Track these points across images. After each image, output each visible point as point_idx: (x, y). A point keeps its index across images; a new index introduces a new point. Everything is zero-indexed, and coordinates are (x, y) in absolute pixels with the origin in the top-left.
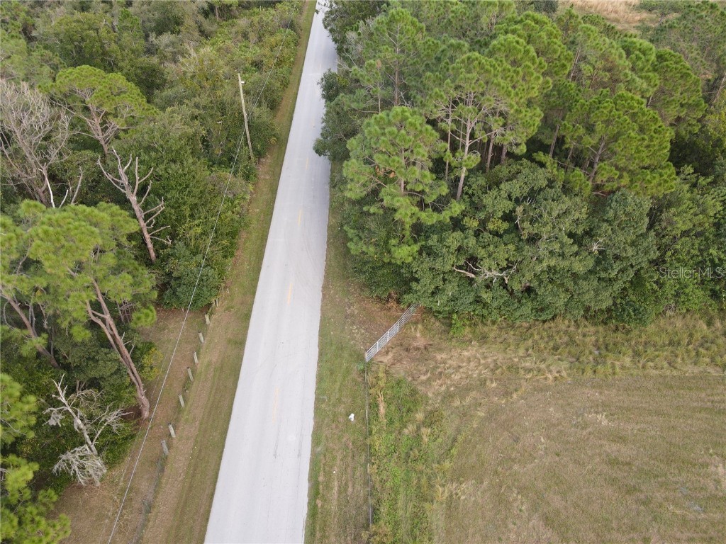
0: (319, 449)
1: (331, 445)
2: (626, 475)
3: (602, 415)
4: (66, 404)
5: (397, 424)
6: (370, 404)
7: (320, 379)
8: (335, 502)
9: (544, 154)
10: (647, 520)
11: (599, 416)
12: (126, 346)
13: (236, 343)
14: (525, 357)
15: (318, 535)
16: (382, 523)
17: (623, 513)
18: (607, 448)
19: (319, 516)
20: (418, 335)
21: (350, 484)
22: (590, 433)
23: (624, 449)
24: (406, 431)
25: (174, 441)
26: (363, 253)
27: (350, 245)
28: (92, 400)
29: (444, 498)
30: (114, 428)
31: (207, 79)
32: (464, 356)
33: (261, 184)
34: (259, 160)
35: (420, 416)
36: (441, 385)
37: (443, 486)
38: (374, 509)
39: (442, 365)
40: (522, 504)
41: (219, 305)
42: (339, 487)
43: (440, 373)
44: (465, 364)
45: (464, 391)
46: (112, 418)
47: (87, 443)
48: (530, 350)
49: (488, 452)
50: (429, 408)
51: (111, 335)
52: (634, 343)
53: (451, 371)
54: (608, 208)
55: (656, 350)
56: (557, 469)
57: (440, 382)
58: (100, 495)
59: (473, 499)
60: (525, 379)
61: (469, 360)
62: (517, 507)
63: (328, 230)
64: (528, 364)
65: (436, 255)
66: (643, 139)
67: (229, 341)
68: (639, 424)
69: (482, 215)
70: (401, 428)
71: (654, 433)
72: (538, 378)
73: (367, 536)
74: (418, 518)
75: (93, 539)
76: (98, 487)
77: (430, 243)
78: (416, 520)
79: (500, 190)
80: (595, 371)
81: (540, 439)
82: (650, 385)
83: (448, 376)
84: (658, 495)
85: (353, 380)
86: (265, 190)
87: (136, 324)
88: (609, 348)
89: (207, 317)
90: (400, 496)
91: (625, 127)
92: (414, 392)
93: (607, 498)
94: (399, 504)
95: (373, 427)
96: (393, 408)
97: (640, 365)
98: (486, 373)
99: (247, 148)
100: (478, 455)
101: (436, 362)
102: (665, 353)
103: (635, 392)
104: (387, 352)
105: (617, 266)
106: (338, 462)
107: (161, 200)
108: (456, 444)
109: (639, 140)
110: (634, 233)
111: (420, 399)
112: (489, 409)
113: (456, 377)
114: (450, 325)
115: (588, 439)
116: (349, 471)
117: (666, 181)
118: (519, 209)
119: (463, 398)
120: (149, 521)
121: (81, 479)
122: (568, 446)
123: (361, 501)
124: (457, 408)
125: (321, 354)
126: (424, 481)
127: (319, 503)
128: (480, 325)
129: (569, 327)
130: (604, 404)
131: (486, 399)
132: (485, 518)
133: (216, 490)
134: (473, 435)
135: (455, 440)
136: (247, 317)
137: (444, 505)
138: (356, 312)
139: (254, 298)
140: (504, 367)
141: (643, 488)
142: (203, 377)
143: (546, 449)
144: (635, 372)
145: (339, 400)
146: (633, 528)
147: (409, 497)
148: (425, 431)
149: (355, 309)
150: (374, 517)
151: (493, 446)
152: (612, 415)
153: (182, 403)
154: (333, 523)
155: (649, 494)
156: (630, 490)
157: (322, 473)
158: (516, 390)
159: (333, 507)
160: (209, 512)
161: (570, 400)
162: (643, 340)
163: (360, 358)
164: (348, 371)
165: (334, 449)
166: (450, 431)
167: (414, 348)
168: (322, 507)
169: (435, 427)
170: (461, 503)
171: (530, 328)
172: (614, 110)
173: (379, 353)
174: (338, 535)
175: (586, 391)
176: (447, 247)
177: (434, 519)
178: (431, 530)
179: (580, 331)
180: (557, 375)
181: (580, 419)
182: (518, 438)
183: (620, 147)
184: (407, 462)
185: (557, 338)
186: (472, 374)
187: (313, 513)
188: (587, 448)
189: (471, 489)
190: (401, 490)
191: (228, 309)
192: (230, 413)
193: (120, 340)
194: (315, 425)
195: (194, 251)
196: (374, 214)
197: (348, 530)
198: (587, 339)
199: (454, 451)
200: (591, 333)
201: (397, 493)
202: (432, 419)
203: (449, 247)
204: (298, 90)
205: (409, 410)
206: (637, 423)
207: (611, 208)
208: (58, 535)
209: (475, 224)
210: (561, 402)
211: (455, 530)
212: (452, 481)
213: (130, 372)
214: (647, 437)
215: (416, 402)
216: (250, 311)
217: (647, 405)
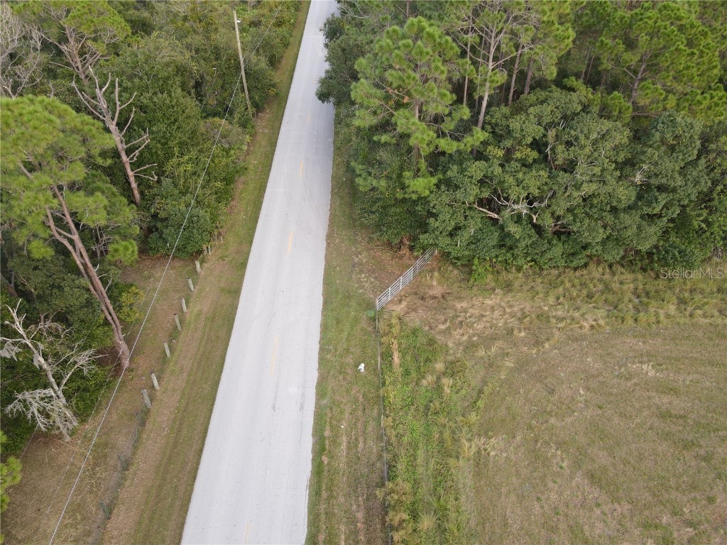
0: (325, 402)
1: (338, 398)
2: (681, 428)
3: (648, 365)
4: (25, 336)
5: (414, 374)
6: (382, 354)
7: (325, 328)
8: (344, 460)
9: (576, 80)
10: (710, 477)
11: (645, 367)
12: (101, 279)
13: (230, 292)
14: (556, 306)
15: (324, 495)
16: (399, 480)
17: (681, 470)
18: (657, 400)
19: (326, 474)
20: (435, 283)
21: (361, 440)
22: (635, 385)
23: (676, 402)
24: (424, 382)
25: (158, 394)
26: (373, 189)
27: (359, 181)
28: (58, 336)
29: (472, 453)
30: (85, 372)
31: (200, 21)
32: (488, 305)
33: (259, 138)
34: (257, 115)
35: (440, 366)
36: (463, 335)
37: (469, 440)
38: (390, 466)
39: (462, 314)
40: (563, 460)
41: (211, 255)
42: (349, 442)
43: (461, 322)
44: (488, 313)
45: (488, 340)
46: (83, 359)
47: (52, 388)
48: (561, 299)
49: (520, 405)
50: (450, 358)
51: (82, 264)
52: (677, 290)
53: (473, 320)
54: (653, 131)
55: (705, 297)
56: (600, 423)
57: (461, 331)
58: (70, 450)
59: (505, 455)
60: (557, 328)
61: (493, 309)
62: (557, 464)
63: (332, 180)
64: (560, 313)
65: (457, 187)
66: (693, 54)
67: (222, 290)
68: (691, 375)
69: (508, 143)
70: (418, 379)
71: (710, 384)
72: (572, 326)
73: (383, 494)
74: (442, 477)
75: (59, 500)
76: (68, 443)
77: (449, 174)
78: (439, 478)
79: (528, 115)
80: (636, 320)
81: (579, 390)
82: (700, 334)
83: (471, 326)
84: (720, 450)
85: (362, 329)
86: (263, 143)
87: (113, 256)
88: (651, 295)
89: (198, 264)
90: (419, 452)
91: (672, 39)
92: (431, 342)
93: (661, 454)
94: (419, 460)
95: (386, 377)
96: (409, 358)
97: (688, 313)
98: (513, 322)
99: (243, 95)
100: (508, 408)
101: (456, 311)
102: (714, 301)
103: (683, 341)
104: (400, 301)
105: (663, 199)
106: (347, 415)
107: (145, 132)
108: (482, 395)
109: (688, 55)
110: (683, 160)
111: (439, 349)
112: (518, 359)
113: (479, 326)
114: (470, 272)
115: (634, 391)
116: (359, 425)
117: (717, 105)
118: (552, 134)
119: (488, 348)
120: (126, 480)
121: (41, 423)
122: (611, 398)
123: (374, 458)
124: (482, 358)
125: (326, 303)
126: (447, 434)
127: (325, 459)
128: (504, 273)
129: (603, 274)
130: (649, 354)
131: (514, 349)
132: (520, 475)
133: (205, 446)
134: (501, 386)
135: (481, 392)
136: (243, 265)
137: (472, 462)
138: (364, 260)
139: (251, 246)
140: (533, 316)
141: (702, 442)
142: (192, 326)
143: (586, 401)
144: (682, 321)
145: (347, 350)
146: (693, 487)
147: (430, 453)
148: (447, 381)
149: (363, 257)
150: (390, 473)
151: (525, 399)
152: (660, 365)
153: (168, 352)
154: (342, 481)
155: (709, 449)
156: (688, 445)
157: (328, 427)
158: (548, 340)
159: (342, 463)
160: (196, 469)
161: (610, 350)
162: (688, 287)
163: (370, 306)
164: (356, 320)
165: (342, 402)
166: (475, 382)
167: (430, 296)
168: (329, 464)
169: (458, 378)
170: (491, 459)
171: (560, 276)
172: (659, 21)
173: (392, 301)
174: (348, 495)
175: (628, 340)
176: (469, 177)
177: (460, 477)
178: (457, 490)
179: (616, 278)
180: (594, 323)
181: (623, 370)
182: (553, 390)
183: (667, 61)
184: (427, 415)
185: (591, 286)
186: (497, 324)
187: (318, 470)
188: (634, 400)
189: (502, 444)
190: (421, 445)
191: (222, 258)
192: (223, 364)
193: (93, 271)
194: (319, 376)
195: (184, 191)
196: (386, 143)
197: (359, 489)
198: (625, 287)
199: (480, 404)
200: (628, 281)
201: (416, 448)
202: (453, 369)
203: (472, 177)
204: (298, 51)
205: (427, 360)
206: (689, 374)
207: (657, 130)
208: (5, 482)
209: (501, 153)
210: (600, 351)
211: (485, 489)
212: (479, 435)
213: (104, 308)
214: (702, 389)
215: (434, 352)
216: (247, 259)
217: (699, 355)
